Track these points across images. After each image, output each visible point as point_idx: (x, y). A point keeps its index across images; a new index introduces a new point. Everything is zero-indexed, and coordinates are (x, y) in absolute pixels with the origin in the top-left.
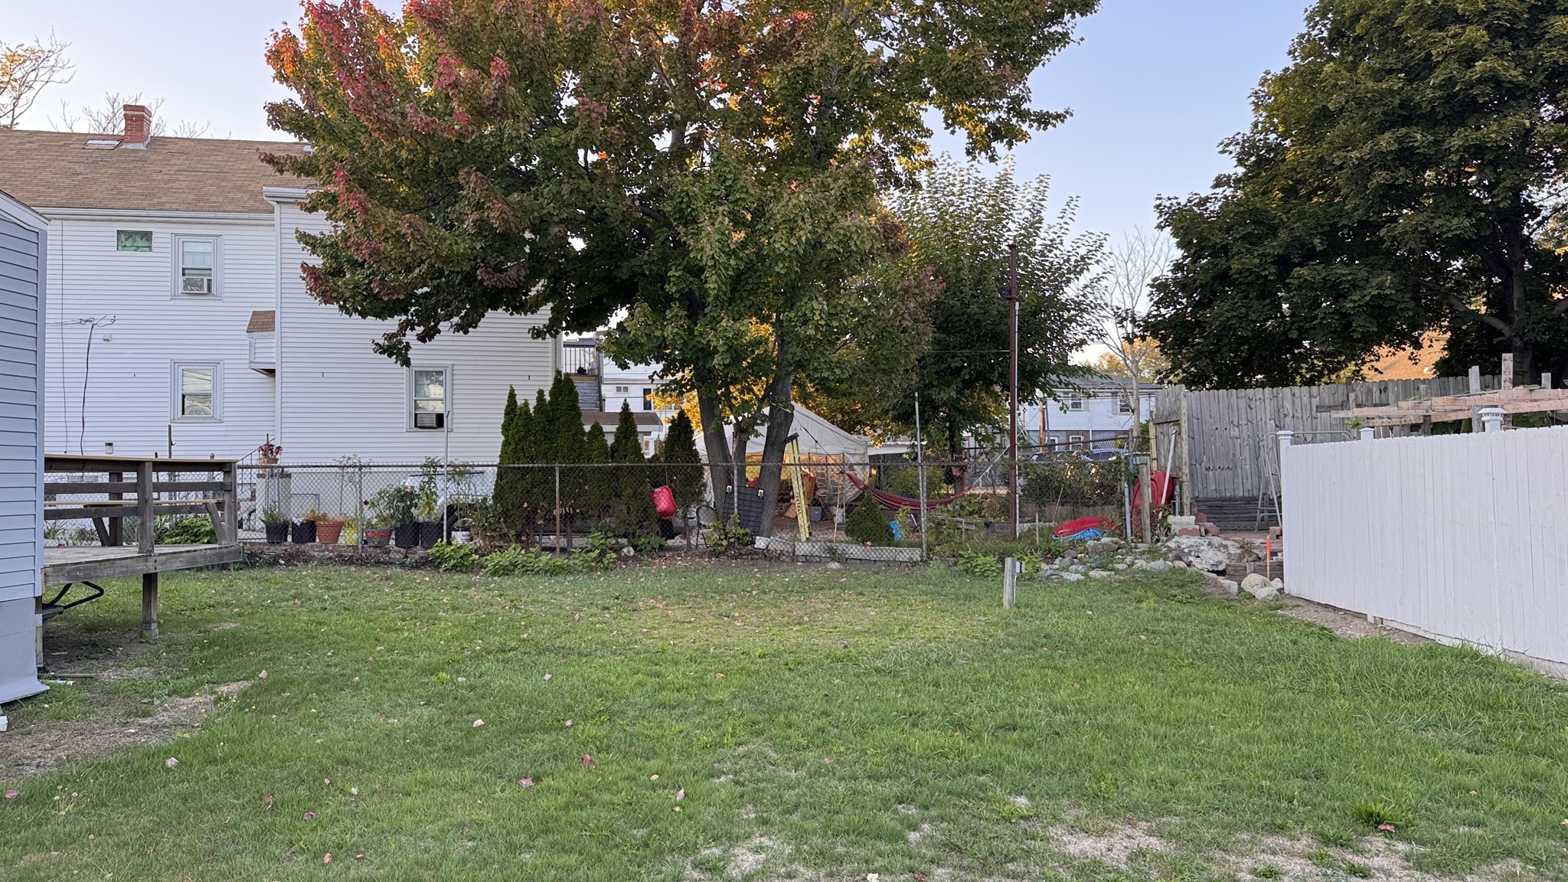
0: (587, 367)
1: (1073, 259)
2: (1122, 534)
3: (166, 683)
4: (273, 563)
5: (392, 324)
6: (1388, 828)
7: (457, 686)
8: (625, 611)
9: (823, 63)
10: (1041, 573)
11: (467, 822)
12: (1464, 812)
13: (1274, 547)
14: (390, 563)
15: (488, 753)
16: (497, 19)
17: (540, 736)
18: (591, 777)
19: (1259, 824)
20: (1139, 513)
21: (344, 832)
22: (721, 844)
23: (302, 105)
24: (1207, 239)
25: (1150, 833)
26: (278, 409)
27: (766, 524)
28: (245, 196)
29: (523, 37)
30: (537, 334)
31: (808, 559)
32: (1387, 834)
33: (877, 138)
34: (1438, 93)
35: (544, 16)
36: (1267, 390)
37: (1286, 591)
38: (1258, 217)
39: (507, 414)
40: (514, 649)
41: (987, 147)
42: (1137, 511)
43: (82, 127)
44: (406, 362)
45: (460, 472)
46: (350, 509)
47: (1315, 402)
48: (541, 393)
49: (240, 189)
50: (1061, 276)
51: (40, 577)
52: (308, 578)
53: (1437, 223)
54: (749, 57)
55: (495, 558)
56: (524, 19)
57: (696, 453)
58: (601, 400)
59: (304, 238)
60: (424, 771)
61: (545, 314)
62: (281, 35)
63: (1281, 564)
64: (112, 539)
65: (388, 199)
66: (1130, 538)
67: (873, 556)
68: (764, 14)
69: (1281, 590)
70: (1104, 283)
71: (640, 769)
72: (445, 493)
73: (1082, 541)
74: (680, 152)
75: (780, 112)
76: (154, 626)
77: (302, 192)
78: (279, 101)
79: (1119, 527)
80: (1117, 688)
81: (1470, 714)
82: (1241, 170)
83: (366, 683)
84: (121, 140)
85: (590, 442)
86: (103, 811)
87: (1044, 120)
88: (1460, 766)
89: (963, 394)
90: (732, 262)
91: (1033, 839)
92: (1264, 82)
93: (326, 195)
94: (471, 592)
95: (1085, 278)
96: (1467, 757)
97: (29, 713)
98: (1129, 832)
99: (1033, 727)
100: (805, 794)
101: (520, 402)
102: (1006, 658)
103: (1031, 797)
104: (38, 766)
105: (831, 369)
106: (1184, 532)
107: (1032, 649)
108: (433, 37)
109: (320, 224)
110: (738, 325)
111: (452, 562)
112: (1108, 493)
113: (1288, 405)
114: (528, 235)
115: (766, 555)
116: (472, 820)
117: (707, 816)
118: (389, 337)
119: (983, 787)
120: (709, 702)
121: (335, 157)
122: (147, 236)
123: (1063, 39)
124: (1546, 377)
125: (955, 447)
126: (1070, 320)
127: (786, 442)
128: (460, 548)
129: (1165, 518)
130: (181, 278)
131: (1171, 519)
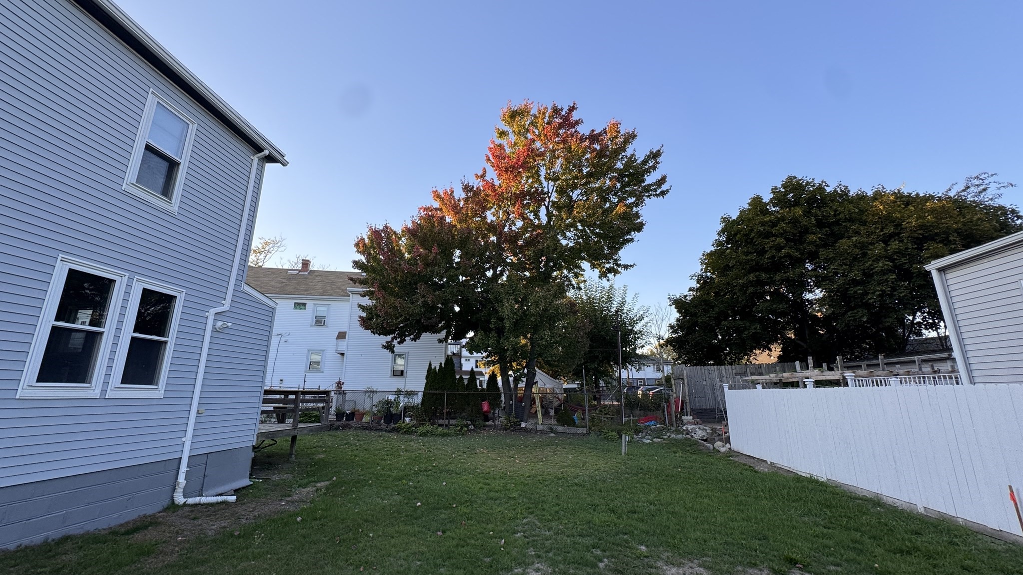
0: (455, 352)
1: (638, 316)
2: (665, 424)
3: (297, 481)
4: (337, 428)
5: (389, 338)
6: (800, 566)
7: (410, 486)
8: (472, 454)
9: (547, 248)
10: (634, 439)
11: (417, 552)
12: (831, 559)
13: (726, 430)
14: (381, 430)
15: (424, 519)
16: (435, 233)
17: (444, 511)
18: (466, 532)
19: (745, 563)
20: (671, 415)
21: (368, 555)
22: (522, 567)
23: (365, 261)
24: (688, 310)
25: (700, 566)
26: (344, 368)
27: (525, 418)
28: (340, 291)
29: (444, 239)
30: (440, 341)
31: (542, 432)
32: (800, 569)
33: (565, 272)
34: (769, 261)
35: (451, 233)
36: (715, 367)
37: (732, 449)
38: (707, 303)
39: (428, 371)
40: (430, 470)
41: (606, 276)
42: (670, 414)
43: (286, 267)
44: (393, 352)
45: (409, 394)
46: (367, 407)
47: (734, 371)
48: (441, 364)
49: (339, 288)
50: (633, 322)
51: (256, 437)
52: (350, 435)
53: (774, 306)
54: (522, 245)
55: (421, 429)
56: (444, 233)
57: (499, 388)
58: (461, 365)
59: (360, 306)
60: (399, 527)
61: (444, 333)
62: (360, 238)
63: (729, 438)
64: (281, 420)
65: (392, 293)
66: (668, 425)
67: (568, 431)
68: (526, 231)
69: (730, 449)
70: (649, 324)
71: (485, 529)
72: (403, 401)
73: (649, 426)
74: (496, 277)
75: (531, 263)
76: (293, 456)
77: (361, 290)
78: (357, 259)
79: (663, 421)
80: (673, 494)
81: (821, 510)
82: (698, 285)
83: (374, 484)
84: (300, 271)
85: (458, 383)
86: (272, 542)
87: (626, 267)
88: (824, 536)
89: (600, 366)
90: (515, 317)
91: (651, 568)
92: (703, 255)
93: (370, 291)
94: (412, 443)
95: (643, 322)
96: (825, 531)
97: (244, 494)
98: (691, 565)
99: (643, 512)
100: (553, 543)
101: (433, 367)
102: (627, 479)
103: (647, 546)
104: (247, 519)
105: (552, 357)
106: (689, 423)
107: (636, 474)
108: (413, 239)
109: (367, 301)
110: (517, 340)
111: (404, 430)
112: (658, 407)
113: (724, 373)
114: (440, 305)
115: (525, 430)
116: (419, 551)
117: (514, 553)
118: (387, 342)
119: (626, 541)
120: (510, 498)
121: (374, 278)
122: (304, 304)
123: (632, 240)
124: (825, 365)
125: (597, 386)
126: (638, 338)
127: (533, 384)
128: (408, 424)
129: (681, 417)
130: (315, 320)
131: (683, 418)
